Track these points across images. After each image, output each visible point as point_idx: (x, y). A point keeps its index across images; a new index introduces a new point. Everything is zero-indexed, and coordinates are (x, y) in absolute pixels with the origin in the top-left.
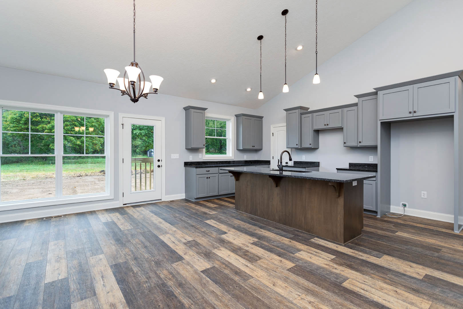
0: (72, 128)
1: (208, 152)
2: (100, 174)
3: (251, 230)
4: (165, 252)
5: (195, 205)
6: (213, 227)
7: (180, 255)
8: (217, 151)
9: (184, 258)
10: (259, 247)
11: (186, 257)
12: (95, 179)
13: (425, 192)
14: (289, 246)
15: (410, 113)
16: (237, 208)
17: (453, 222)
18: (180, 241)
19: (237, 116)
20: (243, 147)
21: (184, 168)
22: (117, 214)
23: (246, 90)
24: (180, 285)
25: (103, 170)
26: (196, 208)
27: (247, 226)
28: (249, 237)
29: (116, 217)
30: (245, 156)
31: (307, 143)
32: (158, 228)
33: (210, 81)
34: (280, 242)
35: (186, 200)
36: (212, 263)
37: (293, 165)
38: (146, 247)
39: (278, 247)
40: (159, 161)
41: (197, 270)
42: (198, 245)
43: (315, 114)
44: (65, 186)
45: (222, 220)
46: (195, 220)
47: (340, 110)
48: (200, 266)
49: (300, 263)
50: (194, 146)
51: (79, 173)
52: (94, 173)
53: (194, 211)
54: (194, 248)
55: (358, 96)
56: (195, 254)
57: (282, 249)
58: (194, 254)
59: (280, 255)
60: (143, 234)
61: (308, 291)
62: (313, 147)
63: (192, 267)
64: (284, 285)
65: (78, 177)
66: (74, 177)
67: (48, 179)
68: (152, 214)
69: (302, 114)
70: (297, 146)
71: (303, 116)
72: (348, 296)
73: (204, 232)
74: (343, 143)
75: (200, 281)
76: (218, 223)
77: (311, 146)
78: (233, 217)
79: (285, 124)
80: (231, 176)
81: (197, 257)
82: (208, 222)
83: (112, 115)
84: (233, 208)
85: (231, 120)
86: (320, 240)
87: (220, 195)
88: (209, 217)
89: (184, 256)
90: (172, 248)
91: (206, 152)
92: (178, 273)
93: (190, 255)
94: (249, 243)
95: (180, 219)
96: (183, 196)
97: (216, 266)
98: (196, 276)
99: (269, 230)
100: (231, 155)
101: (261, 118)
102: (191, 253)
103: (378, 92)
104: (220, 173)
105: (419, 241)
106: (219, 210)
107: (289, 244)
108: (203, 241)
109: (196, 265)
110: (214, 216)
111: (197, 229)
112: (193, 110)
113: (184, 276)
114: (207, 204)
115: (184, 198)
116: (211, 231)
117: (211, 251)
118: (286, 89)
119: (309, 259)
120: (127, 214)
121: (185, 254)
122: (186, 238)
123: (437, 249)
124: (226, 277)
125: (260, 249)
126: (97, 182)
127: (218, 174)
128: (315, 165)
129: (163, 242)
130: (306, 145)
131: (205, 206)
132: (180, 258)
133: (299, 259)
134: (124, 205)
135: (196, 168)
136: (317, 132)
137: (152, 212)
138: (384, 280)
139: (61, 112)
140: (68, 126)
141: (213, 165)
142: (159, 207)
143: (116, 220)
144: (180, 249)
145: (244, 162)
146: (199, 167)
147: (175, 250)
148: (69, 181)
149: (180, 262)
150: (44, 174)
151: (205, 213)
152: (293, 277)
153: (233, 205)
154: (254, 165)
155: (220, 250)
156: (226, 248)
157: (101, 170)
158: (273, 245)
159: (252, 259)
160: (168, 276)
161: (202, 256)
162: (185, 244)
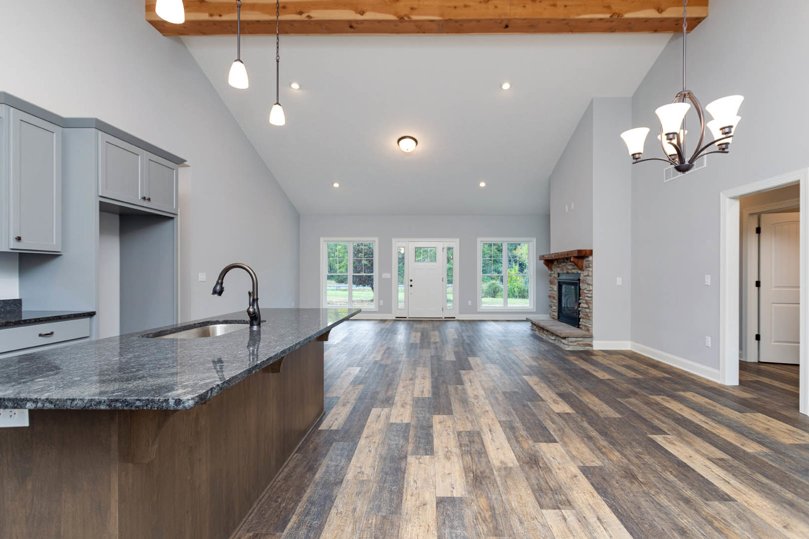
7: (587, 477)
9: (580, 469)
11: (574, 469)
18: (582, 519)
24: (590, 438)
36: (534, 446)
41: (562, 446)
42: (540, 488)
48: (556, 449)
54: (552, 484)
56: (555, 470)
58: (558, 471)
63: (568, 452)
75: (563, 434)
81: (553, 465)
89: (577, 472)
90: (604, 503)
93: (565, 472)
97: (531, 442)
98: (566, 440)
102: (562, 476)
109: (561, 453)
117: (520, 465)
121: (576, 476)
122: (562, 524)
132: (587, 471)
147: (596, 494)
149: (587, 465)
160: (607, 451)
161: (545, 463)
162: (569, 504)
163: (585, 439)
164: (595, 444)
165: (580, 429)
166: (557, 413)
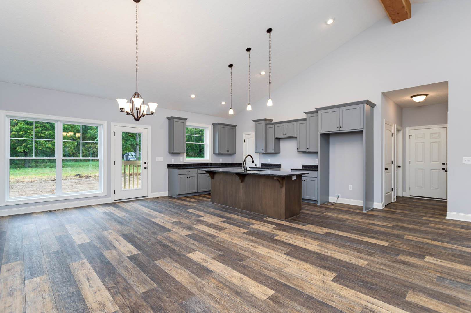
0: (42, 130)
1: (188, 155)
2: (75, 178)
3: (221, 214)
4: (158, 228)
5: (177, 200)
6: (193, 213)
7: (169, 229)
8: (196, 155)
9: (172, 230)
10: (226, 223)
11: (174, 230)
12: (71, 182)
13: (351, 186)
14: (247, 222)
15: (338, 128)
16: (212, 201)
17: (362, 206)
18: (168, 222)
19: (214, 125)
20: (219, 152)
21: (168, 169)
22: (112, 207)
23: (221, 103)
24: (171, 242)
25: (78, 174)
26: (179, 202)
27: (219, 212)
28: (219, 218)
29: (111, 209)
30: (221, 159)
31: (271, 148)
32: (149, 215)
33: (190, 96)
34: (242, 220)
35: (169, 197)
36: (192, 232)
37: (260, 166)
38: (142, 225)
39: (239, 223)
40: (145, 163)
41: (182, 235)
42: (181, 223)
43: (276, 125)
44: (42, 190)
45: (200, 209)
46: (178, 209)
47: (295, 123)
48: (184, 233)
49: (252, 230)
50: (175, 151)
51: (53, 177)
52: (69, 177)
53: (177, 204)
54: (179, 225)
55: (306, 113)
57: (242, 224)
58: (179, 228)
59: (239, 226)
60: (138, 218)
61: (252, 241)
62: (275, 152)
63: (178, 234)
64: (238, 239)
65: (52, 180)
66: (47, 181)
67: (19, 183)
68: (142, 207)
69: (267, 125)
70: (263, 151)
71: (268, 126)
72: (275, 242)
73: (186, 216)
74: (297, 149)
75: (185, 240)
76: (196, 211)
77: (273, 151)
78: (209, 207)
79: (254, 133)
80: (208, 176)
81: (181, 229)
82: (189, 210)
83: (105, 124)
84: (209, 202)
85: (209, 128)
86: (270, 218)
87: (199, 192)
88: (189, 207)
90: (163, 225)
91: (186, 155)
92: (169, 237)
93: (176, 228)
94: (219, 221)
95: (166, 209)
96: (166, 194)
97: (195, 233)
98: (181, 238)
99: (235, 214)
100: (208, 159)
101: (235, 126)
102: (177, 227)
103: (319, 111)
104: (199, 174)
105: (336, 217)
106: (198, 203)
107: (248, 221)
108: (185, 221)
109: (181, 233)
110: (194, 207)
111: (180, 215)
112: (175, 120)
113: (174, 238)
114: (188, 199)
115: (167, 195)
116: (192, 216)
117: (192, 226)
118: (249, 108)
119: (258, 228)
120: (121, 207)
121: (173, 228)
122: (172, 220)
123: (344, 220)
124: (202, 237)
125: (227, 224)
126: (75, 186)
127: (197, 175)
128: (278, 166)
129: (155, 222)
130: (270, 150)
131: (186, 201)
133: (251, 228)
134: (115, 201)
135: (178, 169)
136: (279, 139)
137: (141, 205)
138: (301, 235)
139: (61, 121)
140: (38, 128)
141: (193, 167)
142: (147, 202)
143: (112, 211)
144: (169, 226)
145: (220, 164)
146: (181, 169)
147: (165, 227)
148: (43, 185)
149: (170, 232)
150: (13, 179)
151: (187, 205)
152: (245, 236)
153: (210, 199)
154: (228, 167)
155: (198, 225)
156: (202, 224)
157: (77, 174)
158: (236, 222)
159: (220, 229)
160: (163, 238)
161: (185, 229)
162: (172, 223)
163: (174, 241)
164: (168, 240)
165: (178, 245)
166: (196, 251)
